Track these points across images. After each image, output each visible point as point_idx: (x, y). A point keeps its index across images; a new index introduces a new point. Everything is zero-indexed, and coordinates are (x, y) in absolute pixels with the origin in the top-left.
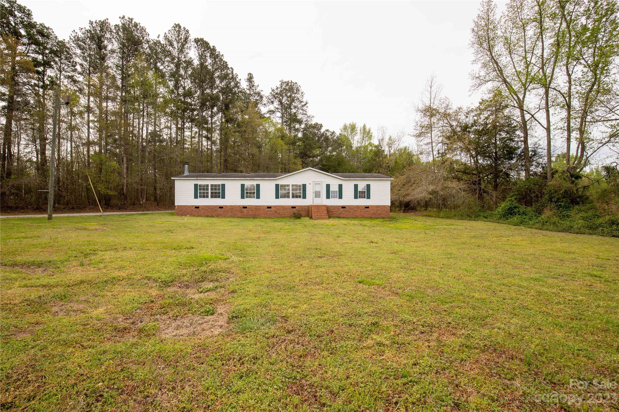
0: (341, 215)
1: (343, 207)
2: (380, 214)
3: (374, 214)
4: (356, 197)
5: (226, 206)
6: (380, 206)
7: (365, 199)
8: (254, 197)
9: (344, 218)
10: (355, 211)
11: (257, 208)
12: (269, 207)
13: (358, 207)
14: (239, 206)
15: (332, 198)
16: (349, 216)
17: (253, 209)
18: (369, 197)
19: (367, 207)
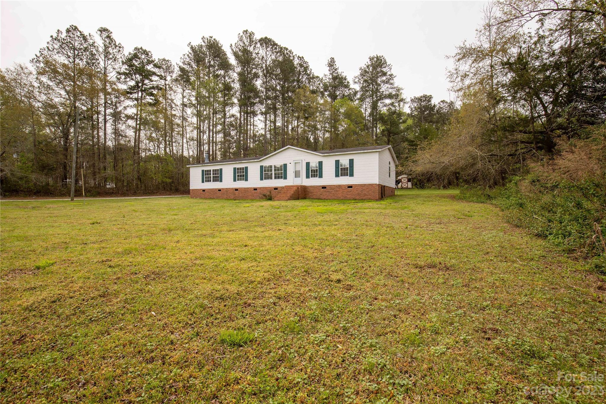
0: (322, 197)
1: (324, 187)
2: (365, 195)
3: (359, 194)
4: (337, 175)
5: (223, 189)
6: (365, 185)
7: (348, 177)
8: (243, 180)
9: (324, 199)
10: (337, 191)
11: (246, 190)
12: (255, 189)
13: (340, 186)
14: (232, 189)
15: (312, 177)
16: (330, 197)
17: (243, 191)
18: (352, 175)
19: (350, 187)
